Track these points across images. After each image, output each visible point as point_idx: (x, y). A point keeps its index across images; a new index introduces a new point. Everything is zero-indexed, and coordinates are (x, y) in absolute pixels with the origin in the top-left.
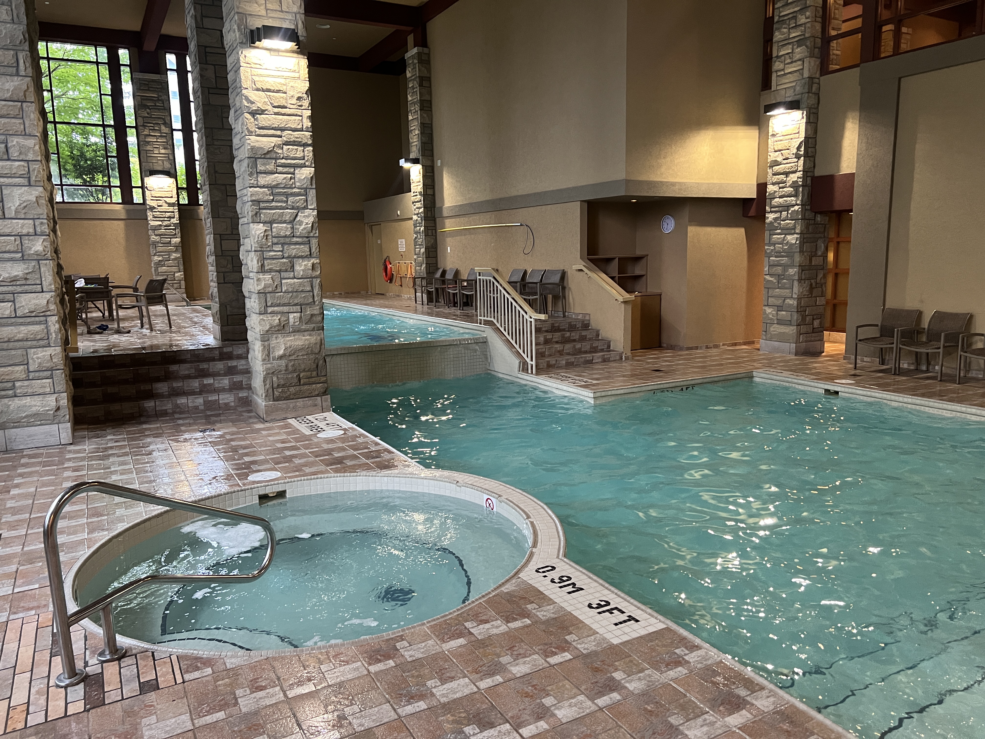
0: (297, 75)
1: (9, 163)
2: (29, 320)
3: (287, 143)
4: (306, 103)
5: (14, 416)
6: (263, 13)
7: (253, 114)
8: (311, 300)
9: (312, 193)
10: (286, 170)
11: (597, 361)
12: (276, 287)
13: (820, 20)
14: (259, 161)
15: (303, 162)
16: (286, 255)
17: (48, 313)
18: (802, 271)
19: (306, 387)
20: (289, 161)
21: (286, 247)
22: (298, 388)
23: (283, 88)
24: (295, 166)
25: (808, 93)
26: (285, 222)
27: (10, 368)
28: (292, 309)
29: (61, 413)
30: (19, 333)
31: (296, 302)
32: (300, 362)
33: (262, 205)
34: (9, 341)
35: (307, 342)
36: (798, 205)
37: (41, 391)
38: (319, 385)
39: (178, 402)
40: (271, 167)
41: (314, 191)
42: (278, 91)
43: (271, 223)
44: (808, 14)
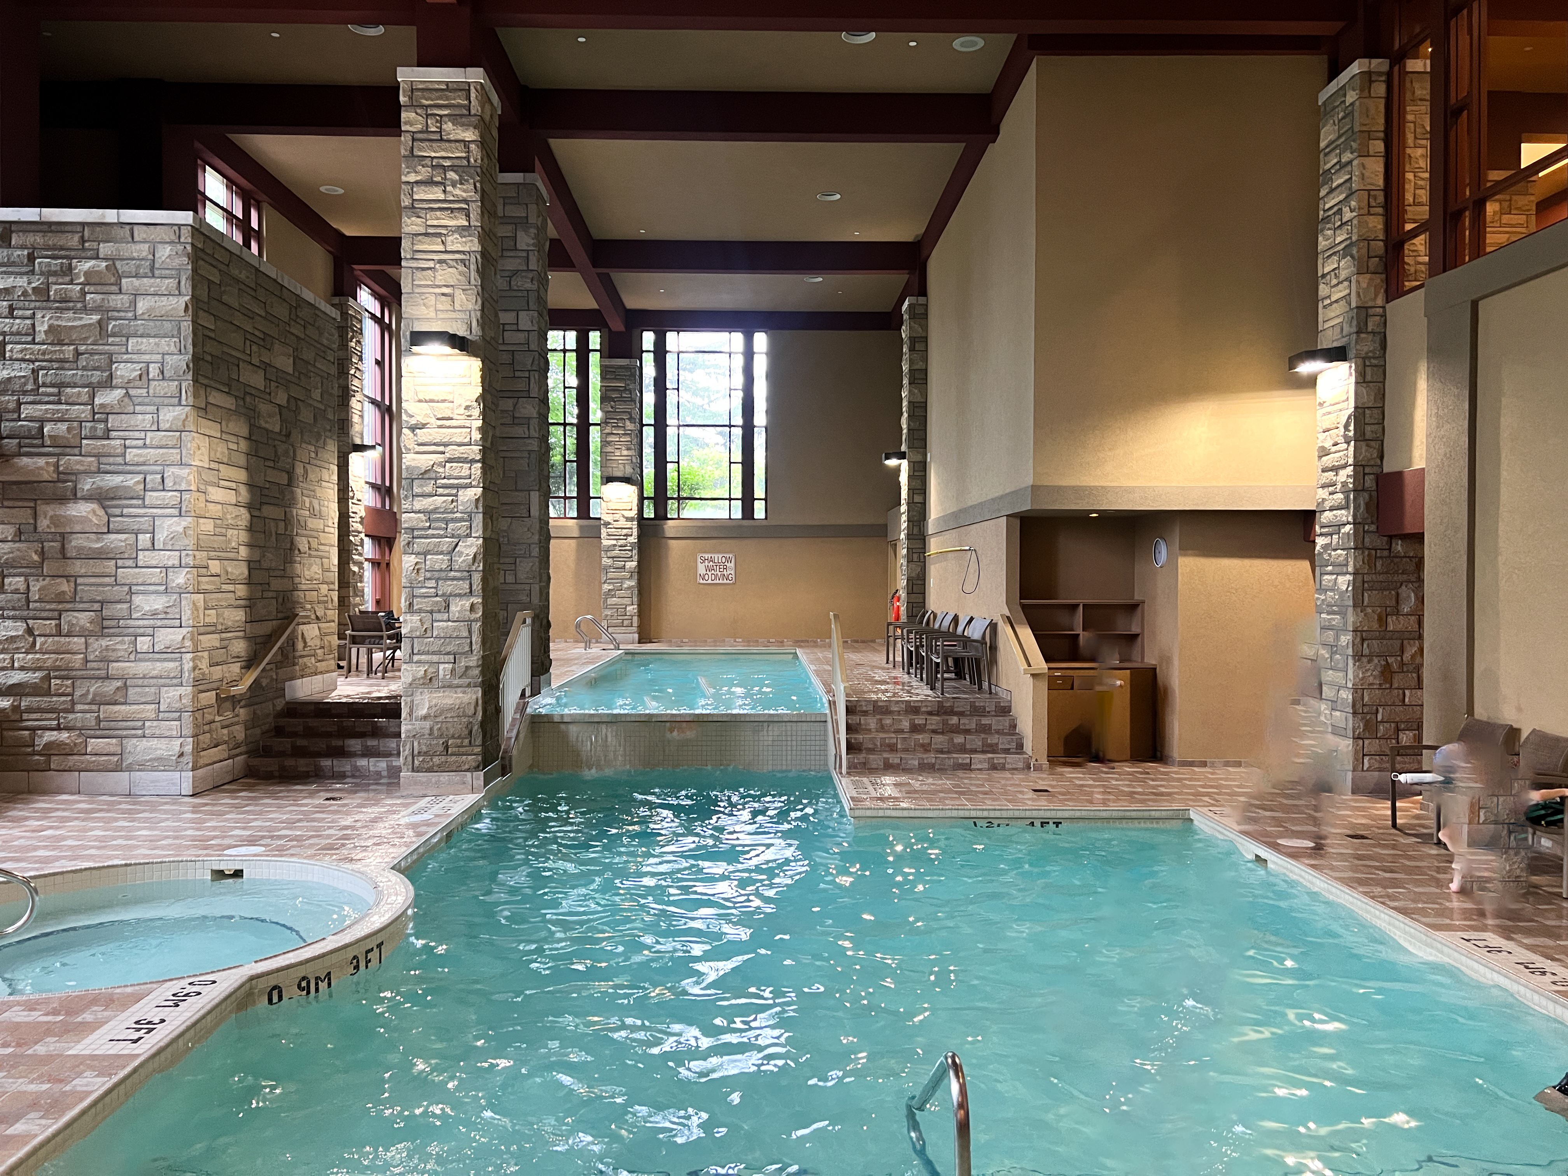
0: (467, 380)
1: (163, 493)
2: (165, 656)
3: (450, 460)
4: (476, 412)
5: (139, 758)
6: (432, 315)
7: (413, 429)
8: (467, 648)
9: (478, 519)
10: (447, 491)
11: (979, 766)
12: (426, 630)
13: (1380, 210)
14: (416, 483)
15: (469, 481)
16: (440, 593)
17: (183, 650)
18: (1363, 640)
19: (454, 758)
20: (451, 481)
21: (440, 582)
22: (443, 758)
23: (450, 398)
24: (458, 487)
25: (1357, 333)
26: (442, 553)
27: (142, 706)
28: (443, 658)
29: (184, 759)
30: (154, 669)
31: (448, 650)
32: (449, 725)
33: (416, 533)
34: (144, 677)
35: (458, 701)
36: (1348, 523)
37: (168, 734)
38: (470, 757)
39: (358, 764)
40: (429, 489)
41: (481, 515)
42: (444, 401)
43: (425, 554)
44: (1353, 203)
